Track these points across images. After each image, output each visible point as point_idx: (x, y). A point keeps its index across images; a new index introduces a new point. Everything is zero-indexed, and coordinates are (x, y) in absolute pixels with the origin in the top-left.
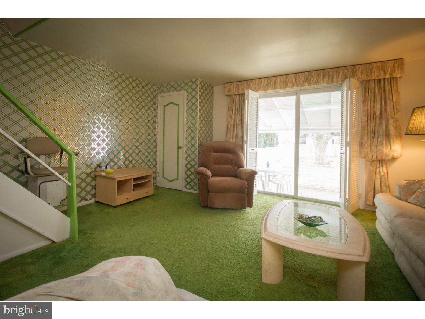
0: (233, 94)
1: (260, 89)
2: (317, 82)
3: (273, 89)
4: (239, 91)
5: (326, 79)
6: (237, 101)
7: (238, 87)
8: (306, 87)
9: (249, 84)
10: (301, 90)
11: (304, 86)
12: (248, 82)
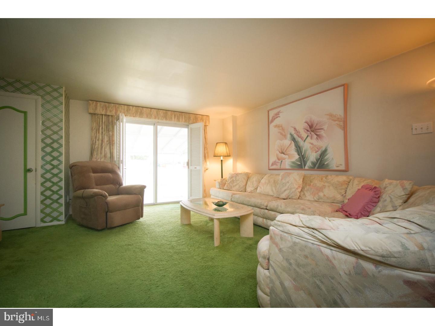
0: (100, 113)
1: (129, 115)
2: (171, 119)
3: (140, 117)
4: (107, 112)
5: (176, 118)
6: (104, 122)
7: (106, 108)
8: (164, 121)
9: (118, 107)
10: (158, 122)
11: (163, 120)
12: (117, 106)
